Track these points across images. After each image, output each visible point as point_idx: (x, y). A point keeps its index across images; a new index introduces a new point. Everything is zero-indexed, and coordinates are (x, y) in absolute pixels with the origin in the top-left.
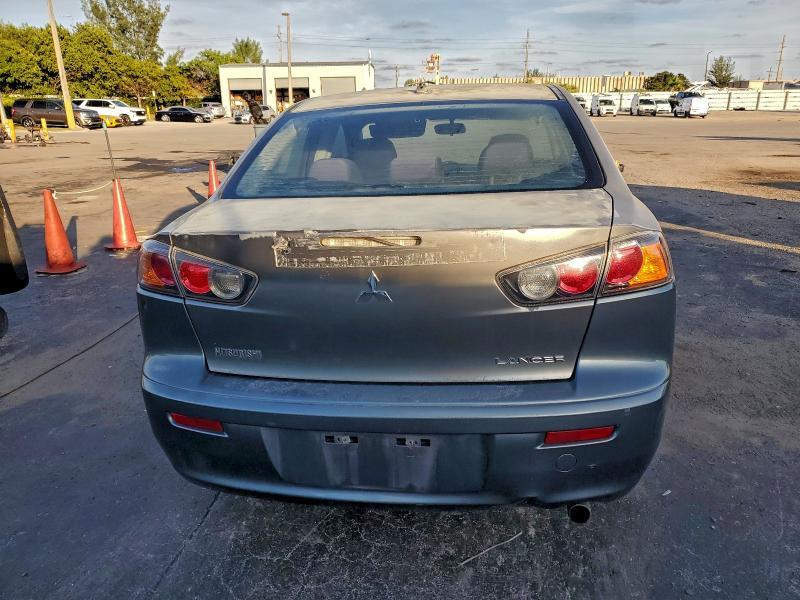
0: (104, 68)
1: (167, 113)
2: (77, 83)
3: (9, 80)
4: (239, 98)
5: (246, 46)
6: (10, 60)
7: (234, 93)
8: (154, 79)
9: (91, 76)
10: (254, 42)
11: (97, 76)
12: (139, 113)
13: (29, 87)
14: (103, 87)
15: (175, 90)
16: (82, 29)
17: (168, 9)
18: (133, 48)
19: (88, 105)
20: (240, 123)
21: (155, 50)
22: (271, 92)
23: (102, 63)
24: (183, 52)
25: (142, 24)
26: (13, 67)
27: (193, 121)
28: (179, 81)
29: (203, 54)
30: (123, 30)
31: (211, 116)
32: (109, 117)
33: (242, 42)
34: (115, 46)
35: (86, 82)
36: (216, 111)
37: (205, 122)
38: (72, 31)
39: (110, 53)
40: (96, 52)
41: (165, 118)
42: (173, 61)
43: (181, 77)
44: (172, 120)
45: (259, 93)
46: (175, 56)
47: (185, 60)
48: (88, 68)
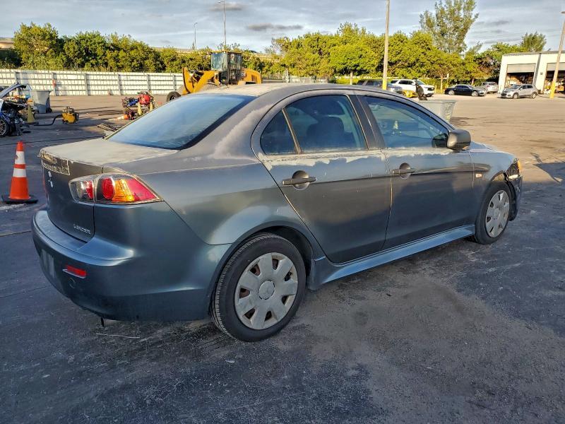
0: (423, 59)
1: (453, 89)
2: (404, 69)
3: (358, 68)
4: (514, 78)
5: (533, 38)
6: (360, 57)
7: (510, 75)
8: (454, 65)
9: (414, 64)
10: (541, 35)
11: (417, 64)
12: (430, 89)
13: (368, 73)
14: (419, 72)
15: (467, 73)
16: (416, 34)
17: (476, 17)
18: (447, 45)
19: (400, 83)
20: (506, 98)
21: (461, 45)
22: (542, 74)
23: (422, 56)
24: (481, 46)
25: (456, 28)
26: (362, 60)
27: (470, 95)
28: (471, 67)
29: (496, 47)
30: (443, 34)
31: (484, 92)
32: (409, 91)
33: (531, 35)
34: (434, 45)
35: (410, 68)
36: (491, 88)
37: (479, 95)
38: (409, 36)
39: (429, 49)
40: (419, 49)
41: (451, 92)
42: (472, 52)
43: (474, 64)
44: (456, 94)
45: (531, 74)
46: (474, 48)
47: (480, 52)
48: (413, 59)
